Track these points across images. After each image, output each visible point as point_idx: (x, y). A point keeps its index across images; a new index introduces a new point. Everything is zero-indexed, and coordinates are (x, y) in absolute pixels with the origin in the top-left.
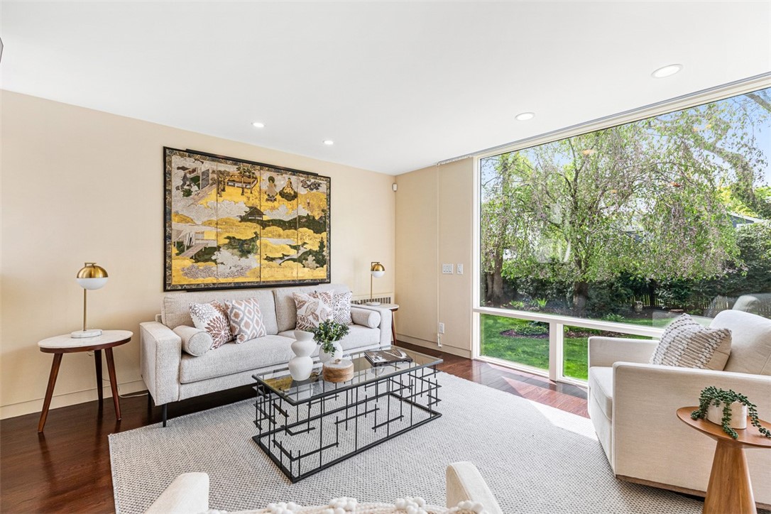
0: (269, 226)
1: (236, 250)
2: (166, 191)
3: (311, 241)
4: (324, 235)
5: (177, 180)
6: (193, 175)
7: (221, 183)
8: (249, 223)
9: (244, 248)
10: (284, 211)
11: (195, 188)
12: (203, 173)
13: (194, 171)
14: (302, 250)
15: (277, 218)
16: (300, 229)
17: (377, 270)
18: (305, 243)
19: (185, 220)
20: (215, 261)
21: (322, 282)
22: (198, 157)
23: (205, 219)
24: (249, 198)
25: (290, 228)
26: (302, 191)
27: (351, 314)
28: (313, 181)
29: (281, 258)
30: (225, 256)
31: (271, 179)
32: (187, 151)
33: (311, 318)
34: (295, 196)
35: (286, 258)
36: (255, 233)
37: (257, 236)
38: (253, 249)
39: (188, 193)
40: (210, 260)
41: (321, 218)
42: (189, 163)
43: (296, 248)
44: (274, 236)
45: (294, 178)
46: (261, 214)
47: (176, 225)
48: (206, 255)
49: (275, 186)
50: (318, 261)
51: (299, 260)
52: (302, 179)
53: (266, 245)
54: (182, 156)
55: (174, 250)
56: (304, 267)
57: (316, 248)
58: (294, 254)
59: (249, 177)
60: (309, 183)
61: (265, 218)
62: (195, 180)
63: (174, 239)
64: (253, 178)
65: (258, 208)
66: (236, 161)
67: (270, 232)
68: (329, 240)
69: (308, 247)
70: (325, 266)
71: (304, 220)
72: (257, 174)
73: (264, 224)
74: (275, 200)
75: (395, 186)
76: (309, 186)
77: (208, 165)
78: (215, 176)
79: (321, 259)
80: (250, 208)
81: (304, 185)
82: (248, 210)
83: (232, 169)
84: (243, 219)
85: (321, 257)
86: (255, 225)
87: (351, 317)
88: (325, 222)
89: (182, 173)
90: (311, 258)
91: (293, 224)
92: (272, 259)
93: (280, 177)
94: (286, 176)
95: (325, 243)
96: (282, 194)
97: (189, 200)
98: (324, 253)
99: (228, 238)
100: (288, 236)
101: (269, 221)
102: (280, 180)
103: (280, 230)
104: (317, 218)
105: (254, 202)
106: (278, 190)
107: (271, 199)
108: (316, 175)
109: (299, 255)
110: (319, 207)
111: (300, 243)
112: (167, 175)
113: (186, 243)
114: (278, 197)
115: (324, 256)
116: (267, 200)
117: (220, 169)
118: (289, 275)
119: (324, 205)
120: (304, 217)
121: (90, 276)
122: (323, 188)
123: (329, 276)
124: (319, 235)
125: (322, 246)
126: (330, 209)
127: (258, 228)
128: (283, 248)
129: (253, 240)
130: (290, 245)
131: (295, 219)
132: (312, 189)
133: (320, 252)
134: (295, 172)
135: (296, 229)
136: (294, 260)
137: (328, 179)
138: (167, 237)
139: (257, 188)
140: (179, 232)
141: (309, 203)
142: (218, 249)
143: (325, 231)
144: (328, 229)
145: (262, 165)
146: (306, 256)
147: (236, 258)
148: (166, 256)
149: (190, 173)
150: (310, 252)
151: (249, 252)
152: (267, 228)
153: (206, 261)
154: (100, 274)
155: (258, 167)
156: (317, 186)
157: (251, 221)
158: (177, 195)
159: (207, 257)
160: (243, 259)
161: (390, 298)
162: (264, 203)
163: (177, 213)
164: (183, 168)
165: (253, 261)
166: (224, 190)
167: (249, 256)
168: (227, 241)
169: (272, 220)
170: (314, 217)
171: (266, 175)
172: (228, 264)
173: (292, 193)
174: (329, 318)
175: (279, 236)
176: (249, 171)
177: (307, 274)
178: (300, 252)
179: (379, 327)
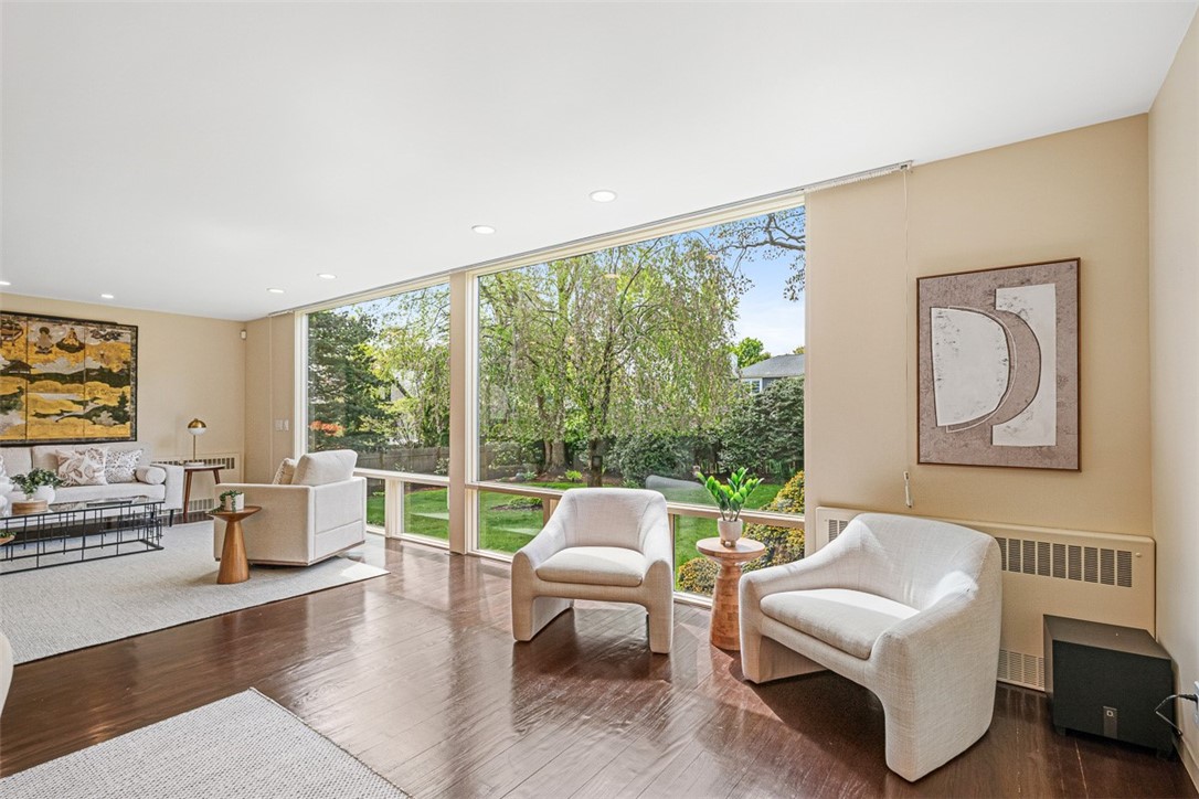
0: (40, 380)
3: (108, 396)
4: (127, 389)
8: (10, 378)
9: (1, 404)
10: (63, 363)
14: (92, 406)
15: (54, 371)
16: (89, 383)
17: (195, 427)
18: (96, 398)
21: (124, 439)
24: (9, 351)
25: (73, 382)
26: (92, 342)
27: (135, 471)
28: (109, 330)
29: (58, 415)
31: (45, 330)
33: (73, 475)
34: (82, 347)
35: (66, 414)
36: (19, 388)
37: (21, 391)
38: (15, 405)
41: (122, 371)
43: (83, 403)
44: (47, 391)
45: (78, 329)
46: (28, 368)
49: (50, 337)
50: (116, 418)
51: (87, 416)
52: (92, 329)
53: (35, 401)
56: (95, 424)
57: (115, 403)
58: (79, 410)
59: (11, 328)
60: (102, 333)
61: (33, 372)
64: (16, 329)
65: (24, 361)
67: (41, 387)
68: (135, 395)
69: (101, 403)
70: (128, 423)
71: (95, 373)
72: (22, 325)
73: (32, 379)
74: (50, 352)
75: (243, 335)
76: (102, 336)
79: (120, 415)
80: (12, 361)
81: (95, 335)
82: (8, 363)
84: (1, 374)
85: (121, 413)
86: (19, 379)
87: (135, 474)
88: (128, 375)
90: (104, 415)
91: (78, 378)
92: (45, 416)
93: (57, 328)
94: (68, 327)
95: (129, 397)
96: (60, 345)
98: (127, 409)
100: (69, 391)
101: (40, 375)
102: (58, 331)
103: (58, 385)
104: (115, 371)
105: (18, 355)
106: (54, 341)
107: (43, 350)
108: (114, 325)
109: (87, 410)
110: (119, 358)
111: (88, 398)
114: (55, 349)
115: (126, 412)
116: (37, 352)
118: (71, 433)
119: (127, 356)
120: (94, 370)
122: (127, 336)
123: (135, 434)
124: (117, 389)
125: (123, 400)
126: (136, 361)
127: (23, 383)
128: (62, 404)
129: (15, 395)
130: (73, 401)
131: (82, 372)
132: (108, 340)
133: (119, 407)
134: (80, 322)
135: (82, 383)
136: (79, 417)
137: (135, 329)
139: (22, 340)
141: (102, 355)
143: (129, 384)
144: (132, 383)
145: (30, 316)
146: (97, 412)
150: (105, 408)
151: (9, 408)
152: (37, 383)
155: (25, 318)
156: (116, 336)
157: (12, 375)
160: (1, 415)
161: (233, 459)
162: (32, 356)
165: (15, 417)
167: (9, 412)
169: (44, 374)
170: (110, 370)
171: (36, 326)
173: (77, 344)
174: (96, 474)
175: (56, 391)
176: (11, 323)
177: (98, 431)
178: (89, 408)
179: (163, 483)
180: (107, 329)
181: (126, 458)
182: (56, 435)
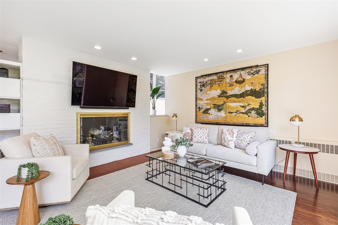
0: (230, 98)
1: (216, 109)
2: (196, 91)
3: (254, 103)
4: (263, 99)
5: (199, 87)
6: (203, 84)
7: (212, 83)
8: (221, 98)
9: (219, 108)
11: (203, 88)
12: (206, 82)
13: (203, 82)
14: (248, 108)
16: (246, 97)
18: (249, 104)
19: (201, 99)
20: (209, 113)
21: (262, 126)
22: (204, 77)
23: (206, 99)
24: (221, 87)
25: (241, 97)
26: (248, 77)
28: (255, 70)
29: (236, 112)
30: (213, 112)
31: (231, 76)
32: (201, 76)
34: (244, 80)
35: (238, 112)
36: (224, 102)
37: (225, 103)
38: (223, 108)
39: (201, 90)
40: (207, 113)
41: (260, 89)
42: (202, 80)
43: (243, 107)
44: (232, 102)
45: (243, 72)
46: (226, 93)
47: (198, 102)
48: (206, 111)
49: (233, 79)
50: (258, 114)
51: (246, 113)
52: (247, 71)
53: (229, 107)
54: (200, 78)
55: (198, 110)
56: (249, 117)
57: (257, 106)
58: (243, 110)
59: (221, 78)
60: (252, 72)
61: (228, 95)
62: (203, 85)
63: (198, 106)
64: (223, 78)
65: (225, 91)
66: (216, 74)
68: (267, 102)
69: (251, 106)
70: (264, 117)
71: (249, 92)
72: (225, 76)
73: (228, 97)
74: (233, 85)
76: (252, 74)
77: (208, 79)
78: (209, 82)
79: (260, 113)
80: (222, 91)
81: (249, 74)
82: (221, 92)
83: (215, 77)
84: (219, 96)
85: (260, 111)
86: (224, 98)
88: (264, 91)
89: (200, 84)
90: (253, 112)
91: (242, 95)
92: (231, 113)
93: (235, 74)
94: (238, 73)
95: (264, 103)
96: (237, 82)
97: (202, 92)
98: (263, 109)
99: (214, 104)
100: (239, 102)
101: (230, 96)
102: (236, 76)
103: (235, 99)
104: (257, 90)
105: (224, 88)
106: (234, 80)
107: (231, 85)
108: (257, 66)
109: (246, 110)
110: (259, 83)
111: (246, 104)
112: (196, 85)
113: (201, 107)
114: (235, 84)
115: (262, 111)
116: (229, 86)
117: (212, 79)
118: (240, 120)
119: (263, 81)
120: (249, 91)
121: (173, 117)
122: (263, 71)
123: (267, 123)
124: (259, 99)
125: (261, 105)
126: (268, 83)
127: (225, 99)
128: (237, 108)
129: (223, 104)
130: (241, 106)
131: (244, 92)
132: (254, 75)
133: (259, 108)
134: (243, 69)
135: (244, 97)
136: (243, 113)
137: (266, 65)
138: (196, 106)
139: (225, 82)
140: (199, 104)
141: (252, 83)
142: (210, 109)
143: (264, 96)
144: (266, 95)
145: (227, 72)
146: (250, 111)
147: (216, 112)
148: (196, 112)
149: (202, 83)
150: (253, 109)
151: (221, 110)
152: (229, 99)
153: (206, 113)
154: (175, 117)
155: (225, 73)
156: (257, 72)
157: (222, 97)
158: (199, 91)
159: (207, 112)
160: (219, 113)
162: (228, 88)
163: (199, 98)
164: (200, 82)
165: (222, 114)
166: (212, 86)
167: (221, 111)
168: (213, 106)
169: (231, 95)
170: (255, 90)
171: (229, 75)
172: (214, 114)
173: (242, 80)
174: (230, 143)
175: (235, 102)
176: (221, 76)
177: (250, 121)
178: (247, 109)
179: (256, 155)
180: (254, 69)
181: (245, 136)
182: (235, 121)
